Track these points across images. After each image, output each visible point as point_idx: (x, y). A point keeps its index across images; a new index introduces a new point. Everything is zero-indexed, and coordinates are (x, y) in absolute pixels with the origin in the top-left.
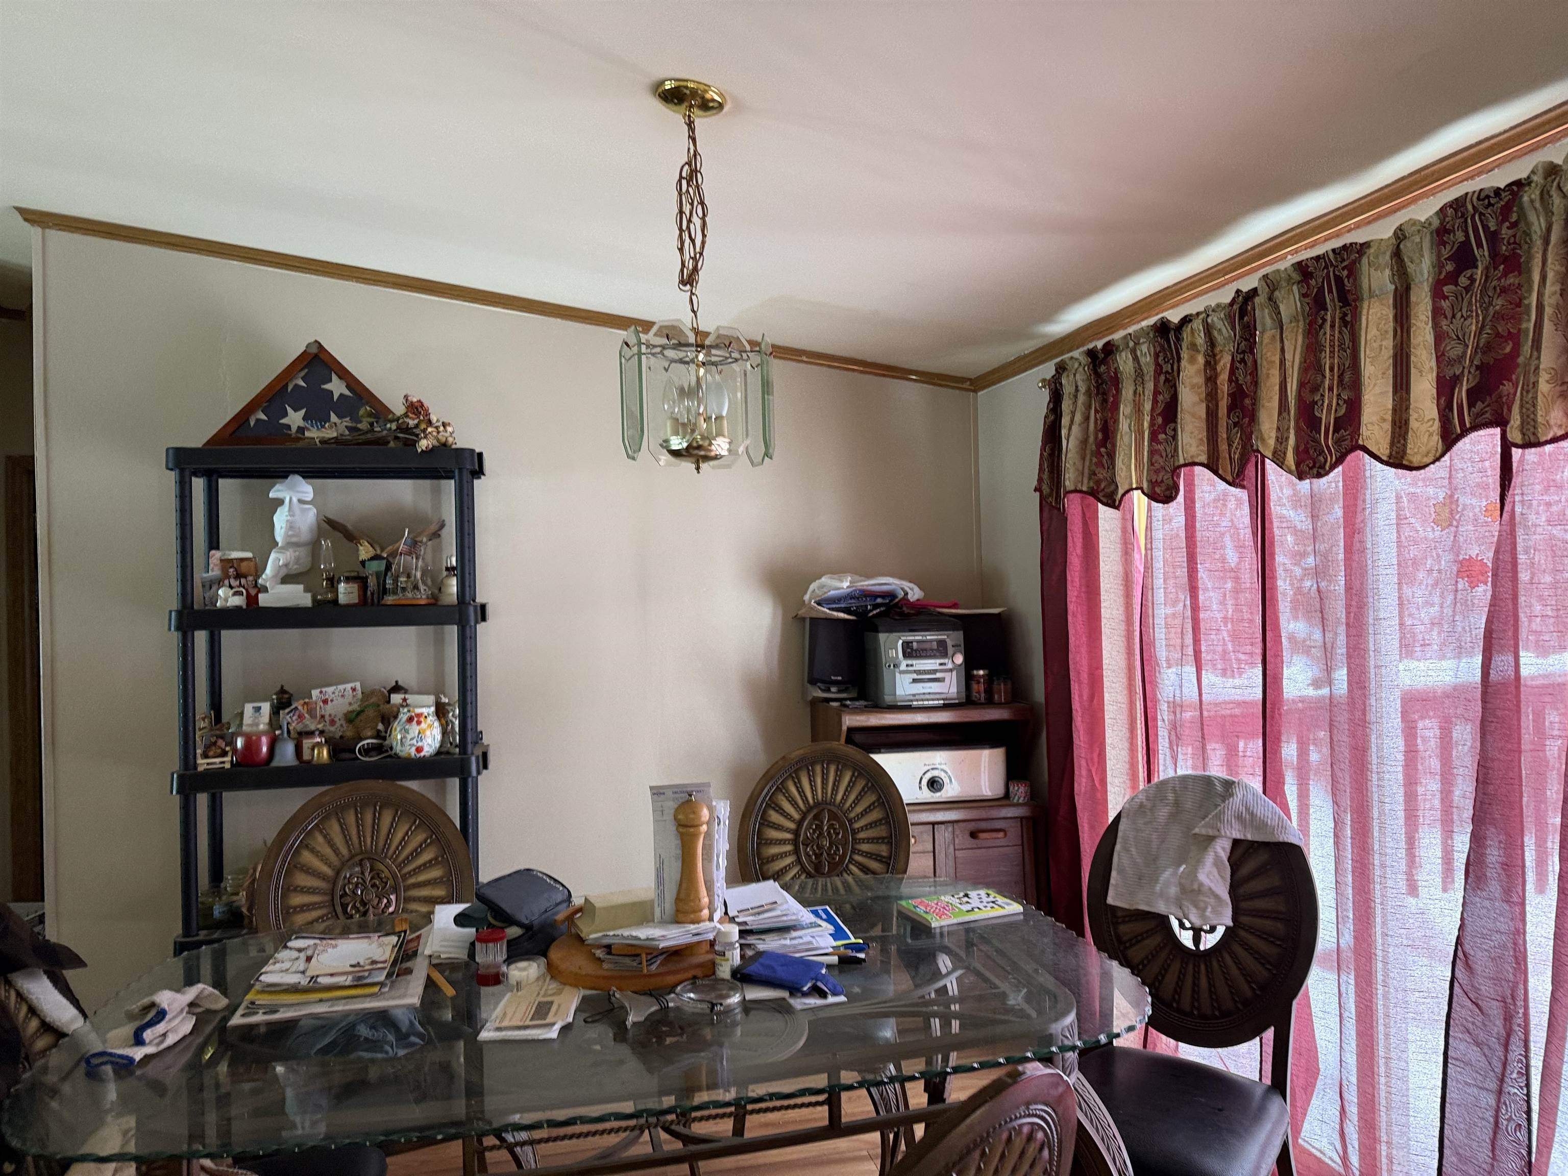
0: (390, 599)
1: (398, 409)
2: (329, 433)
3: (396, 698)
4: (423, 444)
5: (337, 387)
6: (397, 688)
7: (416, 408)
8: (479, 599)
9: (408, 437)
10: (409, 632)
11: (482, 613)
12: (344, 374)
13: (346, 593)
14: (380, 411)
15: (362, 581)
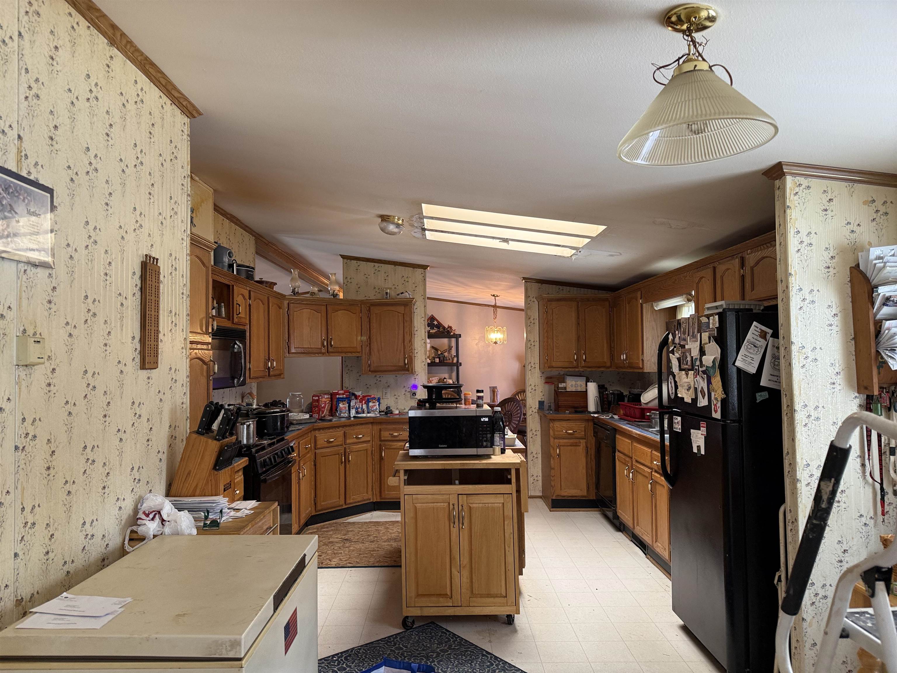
0: (445, 361)
1: (446, 327)
2: (434, 331)
3: (445, 380)
4: (452, 334)
5: (435, 323)
6: (445, 378)
7: (450, 327)
8: (460, 362)
9: (449, 332)
10: (446, 367)
11: (461, 364)
12: (437, 320)
13: (437, 360)
14: (444, 328)
15: (439, 358)
